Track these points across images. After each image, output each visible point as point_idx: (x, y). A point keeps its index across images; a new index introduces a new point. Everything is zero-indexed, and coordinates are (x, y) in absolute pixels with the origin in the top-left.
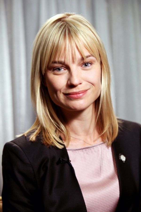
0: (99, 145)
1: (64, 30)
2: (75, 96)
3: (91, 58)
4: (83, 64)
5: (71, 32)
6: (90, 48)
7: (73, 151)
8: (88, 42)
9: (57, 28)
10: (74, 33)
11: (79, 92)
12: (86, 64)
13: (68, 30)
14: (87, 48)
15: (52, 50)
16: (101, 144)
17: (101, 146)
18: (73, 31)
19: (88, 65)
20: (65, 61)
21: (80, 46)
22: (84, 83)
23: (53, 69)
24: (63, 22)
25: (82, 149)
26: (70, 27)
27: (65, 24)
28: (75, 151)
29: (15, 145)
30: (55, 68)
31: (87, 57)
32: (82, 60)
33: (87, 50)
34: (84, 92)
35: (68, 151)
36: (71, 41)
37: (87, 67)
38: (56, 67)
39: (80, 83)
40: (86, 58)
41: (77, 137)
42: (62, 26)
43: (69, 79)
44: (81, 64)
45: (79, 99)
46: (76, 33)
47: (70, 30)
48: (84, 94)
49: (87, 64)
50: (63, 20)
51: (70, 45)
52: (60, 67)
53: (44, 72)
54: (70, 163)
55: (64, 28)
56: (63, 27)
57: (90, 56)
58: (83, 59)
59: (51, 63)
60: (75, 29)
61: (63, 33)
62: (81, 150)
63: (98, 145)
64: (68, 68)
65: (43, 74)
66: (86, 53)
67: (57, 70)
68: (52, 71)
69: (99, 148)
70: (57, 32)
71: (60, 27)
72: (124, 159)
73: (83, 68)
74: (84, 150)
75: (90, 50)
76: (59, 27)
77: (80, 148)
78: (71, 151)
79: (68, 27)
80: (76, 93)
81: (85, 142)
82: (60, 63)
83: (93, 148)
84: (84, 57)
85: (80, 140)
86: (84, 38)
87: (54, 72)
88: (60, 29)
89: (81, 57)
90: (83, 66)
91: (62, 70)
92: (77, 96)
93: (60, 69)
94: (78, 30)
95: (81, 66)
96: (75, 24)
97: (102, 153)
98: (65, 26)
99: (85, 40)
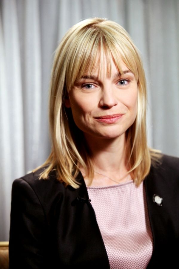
0: (128, 183)
1: (98, 38)
2: (108, 120)
3: (130, 74)
4: (119, 81)
5: (107, 40)
6: (129, 62)
7: (95, 190)
8: (127, 54)
9: (89, 35)
10: (110, 42)
11: (114, 115)
12: (121, 82)
13: (103, 38)
14: (125, 62)
15: (82, 61)
16: (131, 183)
17: (130, 185)
18: (109, 39)
19: (125, 83)
20: (98, 76)
21: (117, 59)
22: (119, 105)
23: (81, 85)
24: (95, 28)
25: (107, 188)
26: (105, 34)
27: (99, 31)
28: (97, 190)
29: (24, 182)
30: (84, 85)
31: (125, 72)
32: (118, 75)
33: (124, 64)
34: (118, 116)
35: (88, 190)
36: (107, 51)
37: (123, 85)
38: (86, 83)
39: (115, 104)
40: (123, 73)
41: (102, 172)
42: (94, 33)
43: (102, 99)
44: (116, 80)
45: (112, 124)
46: (112, 42)
47: (106, 38)
48: (119, 118)
49: (123, 82)
50: (95, 26)
51: (105, 57)
52: (91, 83)
53: (70, 89)
54: (89, 202)
55: (98, 35)
56: (96, 34)
57: (128, 72)
58: (120, 74)
59: (80, 77)
60: (111, 38)
61: (97, 41)
62: (105, 190)
63: (126, 184)
64: (101, 84)
65: (68, 92)
66: (124, 68)
67: (86, 87)
68: (80, 88)
69: (128, 187)
70: (89, 40)
71: (93, 34)
72: (159, 201)
73: (118, 86)
74: (109, 189)
75: (129, 64)
76: (91, 34)
77: (103, 187)
78: (92, 190)
79: (102, 34)
80: (110, 117)
81: (110, 179)
82: (92, 78)
83: (120, 187)
84: (121, 72)
85: (105, 176)
86: (122, 49)
87: (83, 89)
88: (93, 36)
89: (118, 72)
90: (118, 83)
91: (93, 87)
92: (111, 121)
93: (90, 85)
94: (115, 39)
95: (116, 83)
96: (111, 32)
97: (131, 193)
98: (99, 33)
99: (123, 51)
